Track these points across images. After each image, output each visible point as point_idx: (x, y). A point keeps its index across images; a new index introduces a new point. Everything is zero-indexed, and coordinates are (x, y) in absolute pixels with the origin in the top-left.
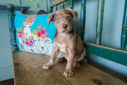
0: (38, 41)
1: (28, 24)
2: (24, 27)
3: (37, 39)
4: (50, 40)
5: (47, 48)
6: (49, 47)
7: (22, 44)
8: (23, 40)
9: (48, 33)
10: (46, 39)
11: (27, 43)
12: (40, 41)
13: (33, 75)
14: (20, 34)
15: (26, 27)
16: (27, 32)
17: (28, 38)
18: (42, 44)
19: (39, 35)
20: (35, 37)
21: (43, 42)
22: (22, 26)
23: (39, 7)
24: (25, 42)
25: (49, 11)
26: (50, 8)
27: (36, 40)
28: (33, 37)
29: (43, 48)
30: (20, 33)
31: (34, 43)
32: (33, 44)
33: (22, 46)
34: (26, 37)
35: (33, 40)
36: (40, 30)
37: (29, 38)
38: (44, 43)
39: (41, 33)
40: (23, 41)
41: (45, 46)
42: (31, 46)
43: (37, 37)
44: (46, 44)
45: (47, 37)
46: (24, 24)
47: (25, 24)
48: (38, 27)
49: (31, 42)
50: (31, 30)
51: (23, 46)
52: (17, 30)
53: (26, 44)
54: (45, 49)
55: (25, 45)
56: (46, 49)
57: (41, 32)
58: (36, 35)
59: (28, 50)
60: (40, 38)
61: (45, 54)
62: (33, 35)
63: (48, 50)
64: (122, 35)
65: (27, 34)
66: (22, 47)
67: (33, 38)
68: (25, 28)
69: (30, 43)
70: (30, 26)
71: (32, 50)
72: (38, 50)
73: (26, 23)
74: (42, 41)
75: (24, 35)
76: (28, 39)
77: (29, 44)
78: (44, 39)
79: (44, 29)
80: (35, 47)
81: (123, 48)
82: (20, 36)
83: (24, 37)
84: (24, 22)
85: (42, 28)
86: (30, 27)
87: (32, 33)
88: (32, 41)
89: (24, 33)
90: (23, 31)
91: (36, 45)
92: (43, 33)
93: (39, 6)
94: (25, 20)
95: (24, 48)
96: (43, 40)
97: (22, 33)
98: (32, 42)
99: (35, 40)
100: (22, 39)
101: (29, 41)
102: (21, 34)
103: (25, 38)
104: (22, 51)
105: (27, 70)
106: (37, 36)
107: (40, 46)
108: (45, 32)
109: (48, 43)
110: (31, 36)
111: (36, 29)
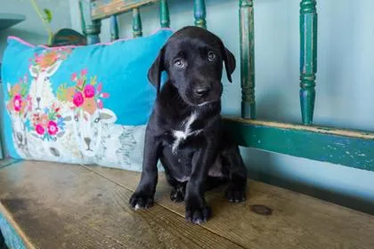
0: (73, 121)
1: (44, 71)
2: (30, 78)
3: (72, 114)
4: (109, 117)
5: (102, 142)
6: (109, 136)
7: (23, 133)
8: (25, 120)
9: (104, 96)
10: (98, 112)
11: (39, 129)
12: (81, 118)
14: (17, 102)
15: (36, 78)
16: (39, 95)
17: (41, 112)
18: (86, 128)
19: (78, 101)
20: (67, 109)
21: (89, 122)
22: (25, 77)
24: (32, 125)
27: (69, 118)
28: (57, 110)
29: (88, 141)
30: (17, 98)
31: (62, 128)
32: (60, 131)
33: (21, 140)
35: (59, 116)
36: (81, 87)
37: (47, 110)
38: (92, 125)
39: (84, 95)
40: (26, 125)
41: (96, 134)
42: (53, 136)
43: (72, 108)
44: (100, 129)
45: (101, 106)
46: (31, 70)
47: (35, 71)
48: (76, 79)
49: (52, 123)
50: (51, 86)
51: (26, 140)
52: (9, 89)
53: (35, 132)
54: (95, 144)
55: (31, 134)
56: (98, 145)
57: (85, 92)
58: (68, 103)
59: (42, 150)
60: (81, 110)
61: (95, 161)
63: (105, 148)
64: (302, 92)
65: (39, 100)
66: (23, 143)
67: (59, 112)
68: (33, 82)
69: (49, 127)
70: (49, 75)
71: (53, 149)
72: (74, 150)
73: (37, 67)
74: (86, 119)
75: (31, 103)
76: (45, 117)
77: (46, 130)
78: (91, 113)
79: (93, 83)
80: (66, 140)
81: (306, 121)
82: (17, 109)
83: (30, 109)
84: (32, 66)
85: (89, 80)
86: (48, 78)
87: (55, 95)
88: (56, 121)
89: (29, 99)
90: (27, 92)
91: (67, 132)
92: (91, 96)
95: (29, 146)
96: (88, 116)
97: (23, 99)
98: (55, 125)
99: (64, 116)
100: (22, 116)
101: (44, 123)
102: (20, 102)
103: (34, 112)
104: (20, 160)
106: (73, 105)
107: (79, 135)
108: (97, 93)
109: (106, 124)
110: (53, 105)
111: (68, 85)
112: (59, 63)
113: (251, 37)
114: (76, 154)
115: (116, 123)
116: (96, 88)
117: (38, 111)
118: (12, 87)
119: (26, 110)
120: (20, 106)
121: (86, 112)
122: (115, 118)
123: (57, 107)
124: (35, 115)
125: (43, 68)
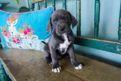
0: (25, 39)
1: (12, 23)
2: (8, 26)
3: (24, 37)
4: (36, 37)
5: (35, 45)
6: (37, 43)
7: (9, 42)
8: (9, 39)
9: (34, 31)
11: (14, 41)
12: (27, 38)
13: (28, 67)
14: (5, 33)
15: (10, 26)
16: (12, 31)
19: (26, 33)
20: (22, 35)
22: (6, 25)
23: (18, 3)
24: (12, 40)
25: (31, 7)
26: (31, 5)
28: (19, 36)
29: (31, 44)
30: (5, 32)
31: (22, 41)
32: (21, 42)
33: (9, 44)
34: (13, 35)
35: (20, 38)
36: (26, 28)
37: (16, 36)
38: (31, 40)
40: (10, 40)
42: (19, 43)
44: (34, 41)
45: (33, 34)
46: (7, 23)
47: (9, 23)
48: (24, 26)
49: (18, 40)
50: (16, 28)
53: (13, 42)
54: (33, 45)
55: (12, 43)
57: (27, 30)
58: (22, 33)
60: (27, 36)
62: (19, 34)
63: (36, 46)
65: (12, 33)
66: (10, 45)
67: (20, 37)
68: (9, 26)
71: (20, 47)
73: (9, 22)
74: (29, 38)
75: (10, 34)
76: (15, 38)
77: (17, 42)
78: (31, 36)
79: (29, 27)
80: (23, 44)
81: (96, 37)
82: (6, 35)
83: (10, 35)
84: (8, 21)
86: (14, 26)
87: (18, 31)
88: (19, 39)
89: (9, 32)
90: (8, 30)
91: (24, 42)
92: (30, 31)
93: (19, 1)
94: (8, 19)
95: (12, 46)
96: (30, 37)
98: (19, 40)
99: (22, 38)
100: (8, 37)
101: (16, 40)
102: (6, 33)
103: (11, 36)
105: (20, 64)
106: (24, 34)
107: (28, 43)
108: (31, 30)
109: (36, 40)
110: (18, 34)
111: (21, 28)
112: (17, 20)
113: (80, 10)
114: (27, 48)
115: (39, 39)
116: (31, 29)
117: (13, 36)
118: (2, 28)
119: (9, 35)
120: (6, 34)
121: (29, 36)
122: (38, 38)
123: (19, 35)
124: (12, 37)
125: (11, 22)
